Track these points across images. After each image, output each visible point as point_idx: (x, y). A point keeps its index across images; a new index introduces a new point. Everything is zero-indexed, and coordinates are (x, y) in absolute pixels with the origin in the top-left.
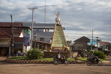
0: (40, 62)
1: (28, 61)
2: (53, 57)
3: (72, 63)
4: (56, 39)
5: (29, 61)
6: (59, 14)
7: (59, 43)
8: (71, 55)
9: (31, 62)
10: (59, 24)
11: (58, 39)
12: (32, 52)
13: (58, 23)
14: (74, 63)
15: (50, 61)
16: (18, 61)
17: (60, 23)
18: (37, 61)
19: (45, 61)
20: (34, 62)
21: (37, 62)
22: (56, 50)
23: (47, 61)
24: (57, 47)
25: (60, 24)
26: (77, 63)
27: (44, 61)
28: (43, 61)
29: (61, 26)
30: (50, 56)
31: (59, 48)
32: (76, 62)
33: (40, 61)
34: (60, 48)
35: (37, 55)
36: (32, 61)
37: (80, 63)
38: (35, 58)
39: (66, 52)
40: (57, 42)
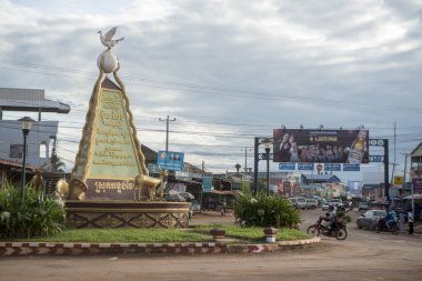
0: (60, 251)
2: (98, 223)
3: (204, 250)
4: (102, 146)
6: (114, 38)
7: (115, 160)
8: (171, 213)
9: (10, 251)
10: (115, 81)
11: (112, 143)
12: (13, 203)
13: (111, 76)
14: (211, 251)
15: (108, 245)
17: (116, 78)
19: (84, 245)
20: (29, 251)
21: (42, 251)
22: (101, 194)
23: (92, 246)
24: (106, 181)
25: (119, 82)
26: (224, 250)
27: (79, 247)
28: (71, 245)
29: (121, 89)
30: (86, 219)
31: (113, 186)
32: (219, 245)
33: (58, 246)
34: (118, 186)
35: (40, 215)
36: (15, 244)
37: (237, 251)
39: (148, 202)
40: (109, 159)
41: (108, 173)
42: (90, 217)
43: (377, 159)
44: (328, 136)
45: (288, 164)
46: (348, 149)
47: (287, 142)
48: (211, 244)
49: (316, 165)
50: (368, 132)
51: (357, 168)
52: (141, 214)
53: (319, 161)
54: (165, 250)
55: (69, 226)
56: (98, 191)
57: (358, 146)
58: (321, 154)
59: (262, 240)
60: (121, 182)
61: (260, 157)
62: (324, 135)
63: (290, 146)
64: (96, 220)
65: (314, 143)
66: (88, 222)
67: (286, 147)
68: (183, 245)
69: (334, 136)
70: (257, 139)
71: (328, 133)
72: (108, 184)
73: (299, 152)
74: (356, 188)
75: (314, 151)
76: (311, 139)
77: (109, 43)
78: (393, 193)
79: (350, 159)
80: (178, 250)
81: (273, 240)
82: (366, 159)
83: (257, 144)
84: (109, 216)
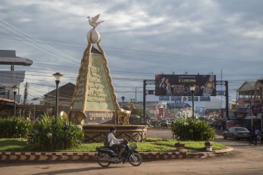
0: (86, 158)
1: (47, 153)
2: (96, 139)
3: (173, 156)
4: (92, 90)
5: (50, 154)
7: (99, 99)
9: (54, 158)
10: (98, 49)
12: (53, 127)
14: (177, 157)
16: (8, 156)
17: (99, 47)
18: (75, 154)
20: (67, 158)
21: (75, 158)
22: (93, 121)
24: (96, 112)
25: (100, 49)
26: (184, 156)
31: (100, 115)
32: (181, 153)
34: (102, 115)
36: (57, 153)
37: (191, 157)
38: (61, 145)
39: (124, 125)
40: (96, 98)
41: (96, 107)
42: (91, 136)
43: (221, 93)
44: (190, 79)
45: (165, 97)
46: (203, 87)
47: (164, 83)
48: (177, 153)
49: (182, 97)
50: (215, 76)
51: (208, 99)
52: (122, 133)
53: (185, 95)
54: (150, 157)
55: (86, 142)
56: (91, 119)
57: (209, 85)
58: (186, 90)
59: (204, 150)
60: (104, 112)
61: (147, 92)
62: (187, 78)
63: (166, 85)
64: (94, 137)
65: (181, 83)
66: (90, 139)
67: (163, 86)
68: (161, 153)
69: (194, 79)
70: (145, 81)
71: (190, 77)
72: (97, 114)
73: (172, 89)
74: (201, 111)
75: (181, 88)
76: (180, 81)
77: (95, 25)
78: (231, 115)
79: (204, 93)
80: (158, 157)
81: (211, 149)
82: (214, 93)
83: (145, 85)
84: (102, 135)
